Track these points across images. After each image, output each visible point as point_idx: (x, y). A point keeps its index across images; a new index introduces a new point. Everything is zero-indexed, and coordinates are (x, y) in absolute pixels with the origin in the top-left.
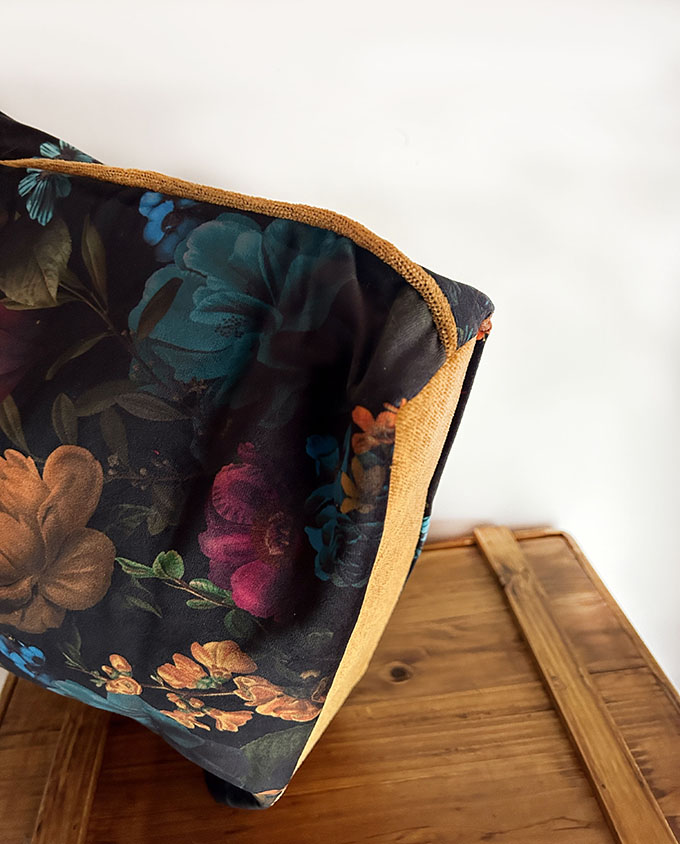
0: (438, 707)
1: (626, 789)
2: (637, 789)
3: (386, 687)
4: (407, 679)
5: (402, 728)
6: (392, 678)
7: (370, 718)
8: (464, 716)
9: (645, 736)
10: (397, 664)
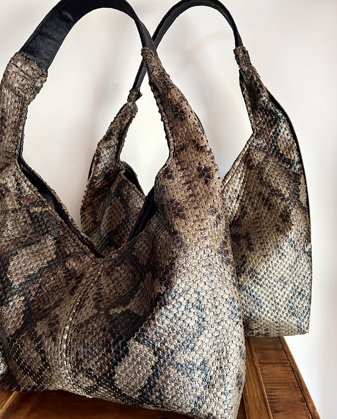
1: (258, 405)
2: (263, 405)
9: (278, 389)
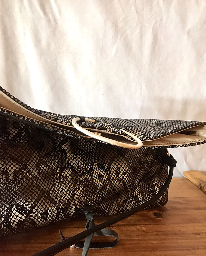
0: (182, 229)
3: (152, 219)
4: (162, 217)
5: (164, 237)
6: (154, 216)
7: (145, 232)
8: (198, 234)
10: (156, 211)
